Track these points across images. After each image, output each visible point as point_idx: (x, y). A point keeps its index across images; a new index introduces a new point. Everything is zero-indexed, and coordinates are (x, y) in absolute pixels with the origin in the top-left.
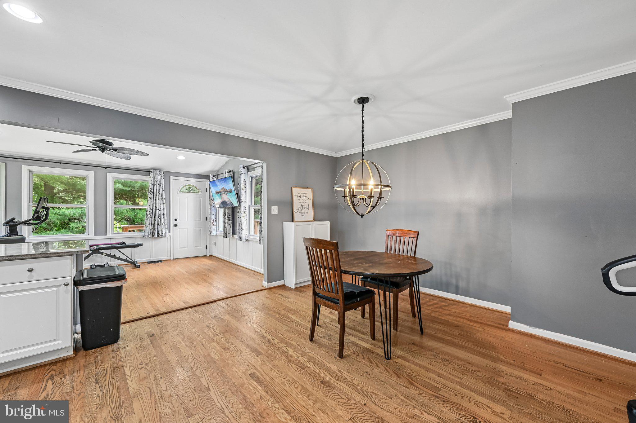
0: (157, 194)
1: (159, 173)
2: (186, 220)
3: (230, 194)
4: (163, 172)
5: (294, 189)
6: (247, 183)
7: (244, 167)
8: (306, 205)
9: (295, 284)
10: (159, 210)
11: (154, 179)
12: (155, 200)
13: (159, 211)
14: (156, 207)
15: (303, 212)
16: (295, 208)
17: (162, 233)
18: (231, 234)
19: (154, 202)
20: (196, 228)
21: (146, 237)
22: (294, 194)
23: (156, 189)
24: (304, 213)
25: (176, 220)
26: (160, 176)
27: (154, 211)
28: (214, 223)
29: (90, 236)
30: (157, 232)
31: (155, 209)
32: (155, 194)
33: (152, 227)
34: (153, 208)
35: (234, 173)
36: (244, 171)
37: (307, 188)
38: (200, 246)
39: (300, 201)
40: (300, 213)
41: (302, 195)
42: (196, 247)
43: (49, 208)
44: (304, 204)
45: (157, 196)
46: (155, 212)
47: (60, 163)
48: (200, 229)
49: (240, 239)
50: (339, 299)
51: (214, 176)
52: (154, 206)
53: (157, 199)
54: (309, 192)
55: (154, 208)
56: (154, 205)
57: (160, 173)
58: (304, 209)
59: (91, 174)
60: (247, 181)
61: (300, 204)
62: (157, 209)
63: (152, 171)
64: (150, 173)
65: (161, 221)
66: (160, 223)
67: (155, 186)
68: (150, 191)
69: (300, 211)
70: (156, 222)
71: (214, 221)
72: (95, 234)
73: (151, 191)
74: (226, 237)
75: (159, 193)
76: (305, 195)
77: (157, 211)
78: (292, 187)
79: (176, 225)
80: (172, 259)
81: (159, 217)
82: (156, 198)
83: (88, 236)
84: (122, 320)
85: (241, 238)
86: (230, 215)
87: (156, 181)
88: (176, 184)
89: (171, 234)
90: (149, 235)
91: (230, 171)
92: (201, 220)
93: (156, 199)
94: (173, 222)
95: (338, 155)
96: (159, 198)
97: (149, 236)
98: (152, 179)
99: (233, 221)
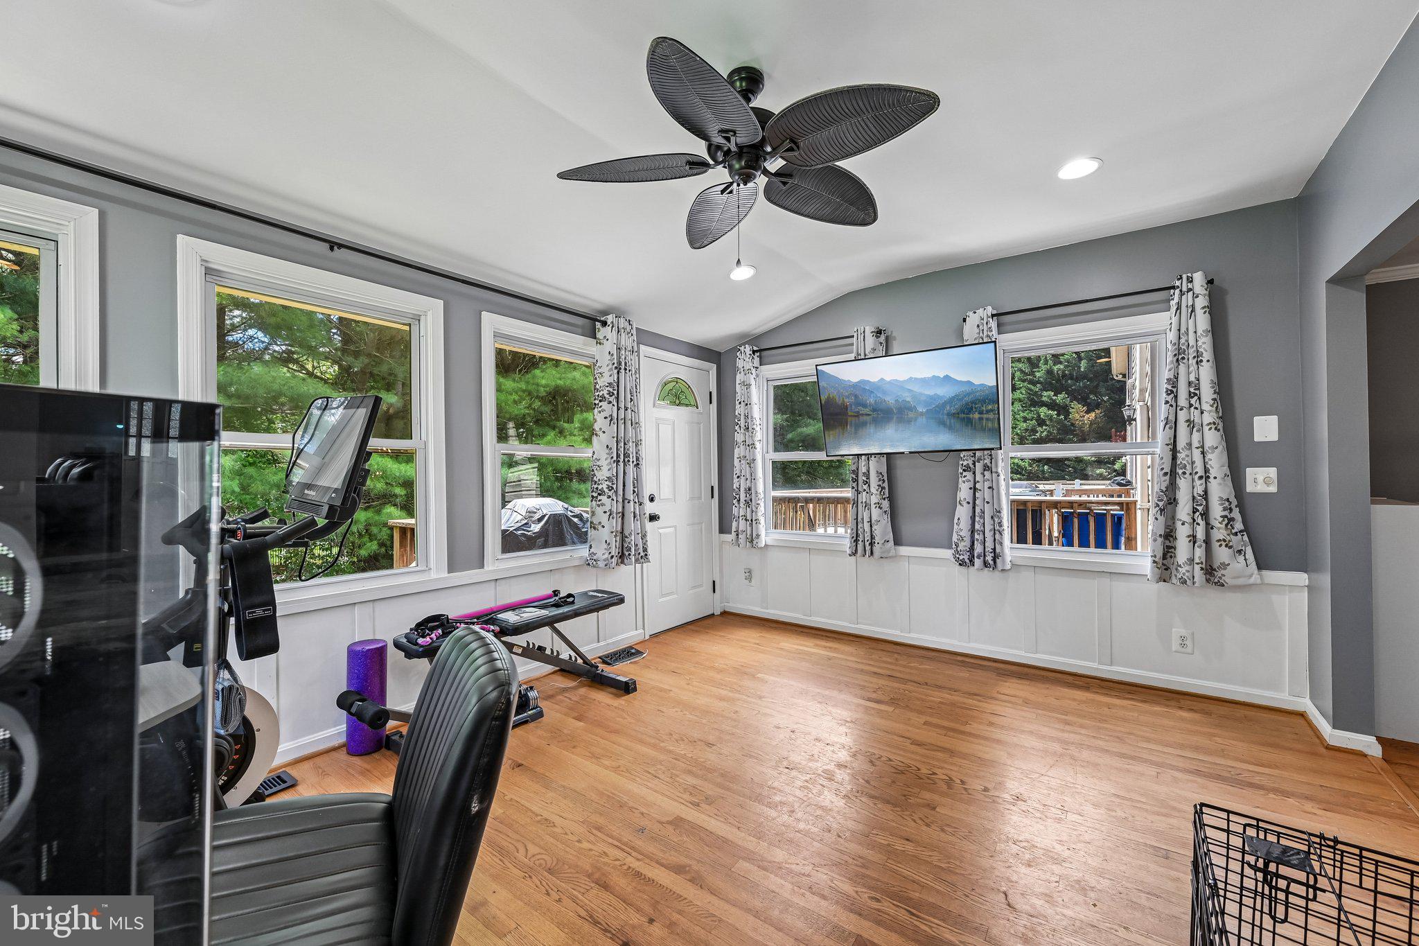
1: (629, 328)
2: (673, 497)
4: (634, 326)
11: (619, 349)
14: (626, 455)
17: (645, 549)
18: (892, 542)
20: (693, 525)
21: (601, 564)
25: (652, 500)
29: (434, 576)
33: (619, 528)
59: (433, 310)
63: (610, 318)
64: (598, 325)
68: (603, 393)
71: (761, 499)
72: (451, 569)
73: (608, 395)
74: (873, 554)
79: (653, 518)
83: (427, 576)
86: (884, 481)
87: (623, 357)
90: (612, 557)
91: (879, 333)
98: (609, 346)
99: (891, 499)
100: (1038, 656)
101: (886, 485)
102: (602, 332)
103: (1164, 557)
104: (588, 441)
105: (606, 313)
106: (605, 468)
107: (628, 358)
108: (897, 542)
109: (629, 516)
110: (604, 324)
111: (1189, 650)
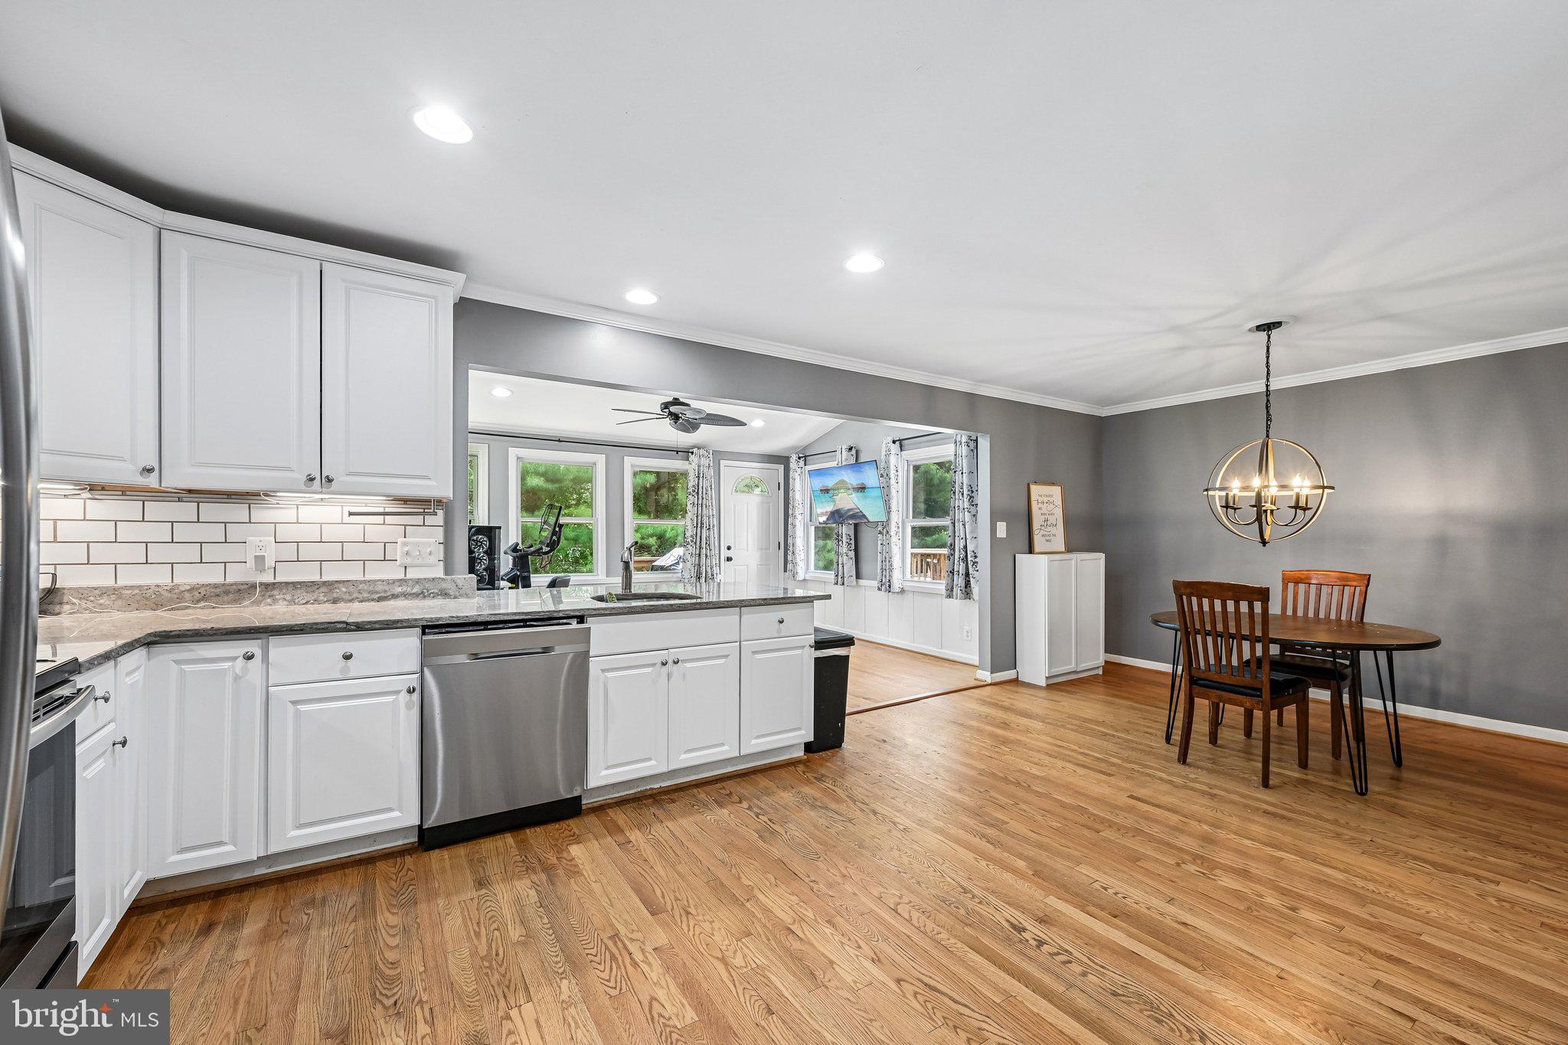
0: (704, 496)
1: (706, 454)
2: (746, 548)
3: (859, 494)
4: (711, 452)
5: (1033, 488)
6: (900, 473)
7: (894, 442)
8: (1052, 520)
9: (1047, 678)
10: (708, 527)
11: (699, 466)
12: (700, 508)
13: (708, 530)
14: (702, 524)
15: (1047, 533)
16: (1036, 526)
17: (712, 575)
18: (855, 577)
19: (700, 512)
20: (761, 565)
21: (686, 581)
22: (1033, 497)
23: (702, 487)
24: (1049, 536)
25: (728, 548)
26: (708, 460)
27: (699, 529)
28: (801, 555)
29: (600, 577)
30: (704, 570)
31: (701, 527)
32: (700, 496)
33: (697, 562)
34: (697, 524)
35: (857, 452)
36: (895, 448)
37: (1053, 484)
39: (1042, 512)
40: (1043, 536)
41: (1046, 499)
43: (563, 525)
44: (1049, 517)
46: (701, 532)
47: (559, 441)
48: (768, 567)
49: (886, 586)
50: (1260, 687)
51: (799, 458)
52: (699, 521)
53: (704, 506)
54: (1056, 491)
56: (700, 518)
58: (1049, 529)
59: (600, 460)
60: (899, 470)
61: (1043, 517)
63: (695, 450)
64: (690, 454)
65: (711, 550)
66: (708, 554)
67: (701, 479)
68: (691, 490)
69: (1042, 532)
70: (704, 551)
71: (801, 550)
73: (694, 491)
74: (843, 584)
75: (706, 493)
76: (1051, 500)
78: (1029, 485)
79: (729, 559)
81: (708, 543)
82: (702, 504)
83: (596, 578)
84: (848, 710)
85: (890, 586)
86: (851, 540)
87: (701, 471)
88: (732, 473)
89: (722, 576)
90: (691, 577)
91: (850, 449)
92: (769, 548)
93: (702, 507)
94: (725, 553)
95: (1105, 411)
97: (692, 579)
98: (694, 466)
99: (856, 550)
100: (915, 645)
101: (853, 542)
102: (692, 457)
103: (966, 587)
104: (684, 517)
105: (694, 447)
106: (690, 530)
107: (705, 471)
108: (858, 576)
109: (703, 557)
110: (692, 453)
111: (969, 638)
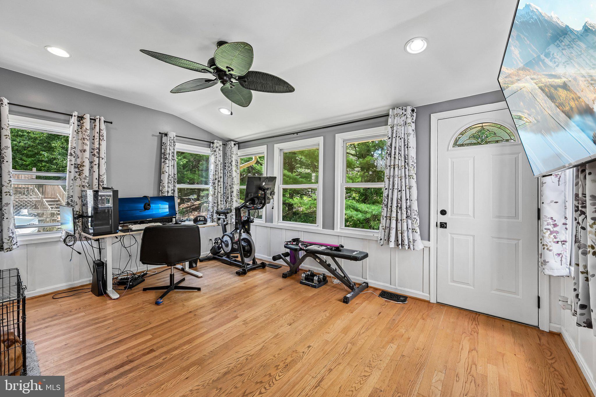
0: (397, 157)
2: (471, 213)
4: (409, 109)
10: (400, 189)
11: (393, 127)
12: (392, 169)
13: (400, 191)
20: (499, 238)
21: (376, 242)
23: (395, 147)
25: (443, 212)
26: (404, 118)
27: (390, 191)
28: (557, 232)
29: (318, 228)
32: (393, 159)
38: (514, 293)
42: (497, 290)
45: (397, 161)
47: (298, 133)
48: (514, 242)
52: (391, 183)
55: (391, 187)
57: (403, 111)
59: (321, 141)
62: (396, 187)
63: (391, 112)
64: (388, 117)
67: (394, 140)
71: (555, 225)
72: (324, 227)
75: (399, 153)
77: (396, 191)
79: (443, 225)
80: (433, 301)
81: (399, 205)
82: (394, 165)
83: (316, 228)
89: (432, 244)
92: (516, 216)
93: (394, 168)
94: (435, 218)
96: (400, 165)
97: (382, 241)
